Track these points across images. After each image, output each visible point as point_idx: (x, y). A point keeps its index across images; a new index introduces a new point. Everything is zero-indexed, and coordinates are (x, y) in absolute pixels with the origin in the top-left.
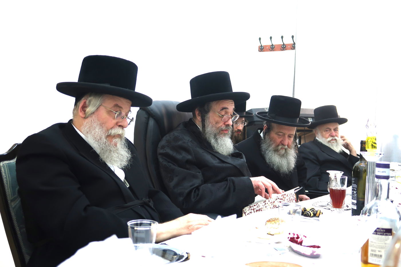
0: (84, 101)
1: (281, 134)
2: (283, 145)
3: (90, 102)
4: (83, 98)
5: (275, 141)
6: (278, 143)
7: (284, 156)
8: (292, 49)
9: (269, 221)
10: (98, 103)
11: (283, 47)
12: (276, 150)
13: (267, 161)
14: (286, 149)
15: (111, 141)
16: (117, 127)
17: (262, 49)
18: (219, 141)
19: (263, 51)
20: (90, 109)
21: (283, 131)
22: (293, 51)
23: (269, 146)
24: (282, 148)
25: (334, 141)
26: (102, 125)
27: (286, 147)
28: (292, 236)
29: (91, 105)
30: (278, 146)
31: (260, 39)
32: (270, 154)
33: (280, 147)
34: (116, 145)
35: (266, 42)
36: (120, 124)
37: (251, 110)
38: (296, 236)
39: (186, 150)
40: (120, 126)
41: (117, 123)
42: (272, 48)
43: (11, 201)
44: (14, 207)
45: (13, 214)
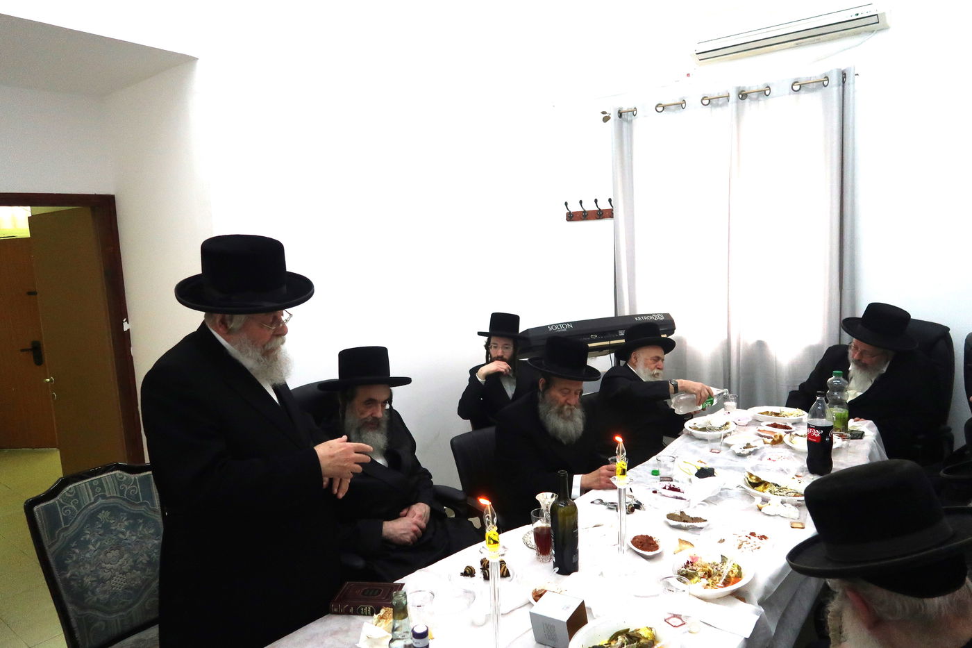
1: (567, 391)
8: (610, 217)
12: (560, 413)
17: (571, 217)
19: (573, 220)
21: (570, 387)
22: (611, 220)
31: (566, 204)
32: (552, 418)
33: (566, 407)
35: (575, 208)
37: (527, 331)
42: (584, 216)
43: (50, 547)
44: (54, 552)
45: (51, 560)
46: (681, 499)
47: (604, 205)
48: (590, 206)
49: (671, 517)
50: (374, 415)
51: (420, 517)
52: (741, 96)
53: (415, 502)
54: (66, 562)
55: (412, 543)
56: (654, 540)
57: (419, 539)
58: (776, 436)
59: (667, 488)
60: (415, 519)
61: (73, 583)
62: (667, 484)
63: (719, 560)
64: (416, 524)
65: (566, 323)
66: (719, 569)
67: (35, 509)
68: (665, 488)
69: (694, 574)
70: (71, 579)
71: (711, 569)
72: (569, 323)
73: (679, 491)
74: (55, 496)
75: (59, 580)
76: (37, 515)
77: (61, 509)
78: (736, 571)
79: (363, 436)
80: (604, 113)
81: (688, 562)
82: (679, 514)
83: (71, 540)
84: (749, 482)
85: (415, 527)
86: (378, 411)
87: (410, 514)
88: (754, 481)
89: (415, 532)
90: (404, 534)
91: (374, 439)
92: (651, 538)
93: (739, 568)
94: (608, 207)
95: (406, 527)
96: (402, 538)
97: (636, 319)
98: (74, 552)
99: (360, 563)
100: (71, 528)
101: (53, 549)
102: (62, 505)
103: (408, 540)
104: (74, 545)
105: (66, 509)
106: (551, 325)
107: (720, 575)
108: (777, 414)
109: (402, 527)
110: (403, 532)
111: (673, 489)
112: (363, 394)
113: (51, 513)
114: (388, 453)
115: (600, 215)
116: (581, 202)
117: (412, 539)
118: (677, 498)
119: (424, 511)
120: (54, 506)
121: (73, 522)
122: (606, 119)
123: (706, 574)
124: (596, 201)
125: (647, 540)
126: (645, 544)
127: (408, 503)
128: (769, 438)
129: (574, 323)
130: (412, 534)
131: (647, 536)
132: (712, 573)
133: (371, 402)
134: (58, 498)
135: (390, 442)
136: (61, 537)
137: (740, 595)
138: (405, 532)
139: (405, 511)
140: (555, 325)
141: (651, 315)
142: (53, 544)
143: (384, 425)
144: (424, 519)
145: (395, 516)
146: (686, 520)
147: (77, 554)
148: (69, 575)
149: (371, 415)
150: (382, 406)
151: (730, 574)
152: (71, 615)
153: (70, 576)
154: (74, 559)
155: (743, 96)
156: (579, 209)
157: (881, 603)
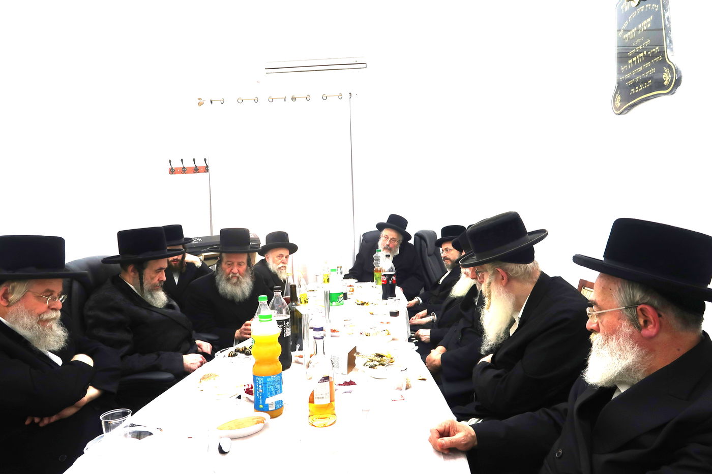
0: (5, 288)
1: (230, 263)
3: (13, 288)
4: (4, 285)
7: (238, 283)
8: (205, 172)
9: (203, 378)
10: (24, 290)
11: (196, 170)
12: (228, 280)
14: (238, 278)
15: (45, 326)
16: (51, 310)
17: (172, 171)
18: (155, 296)
19: (174, 174)
20: (13, 298)
21: (232, 260)
22: (207, 173)
24: (233, 277)
25: (284, 268)
26: (30, 312)
27: (238, 275)
28: (247, 387)
29: (15, 292)
31: (170, 161)
32: (223, 285)
33: (231, 275)
34: (51, 328)
35: (177, 164)
36: (53, 307)
38: (250, 387)
39: (119, 310)
40: (52, 309)
41: (49, 307)
42: (184, 171)
47: (200, 163)
48: (189, 164)
50: (160, 280)
65: (197, 238)
72: (199, 238)
80: (199, 99)
86: (163, 276)
94: (204, 164)
116: (182, 161)
122: (200, 104)
124: (194, 160)
129: (202, 238)
155: (294, 99)
156: (180, 165)
157: (512, 270)
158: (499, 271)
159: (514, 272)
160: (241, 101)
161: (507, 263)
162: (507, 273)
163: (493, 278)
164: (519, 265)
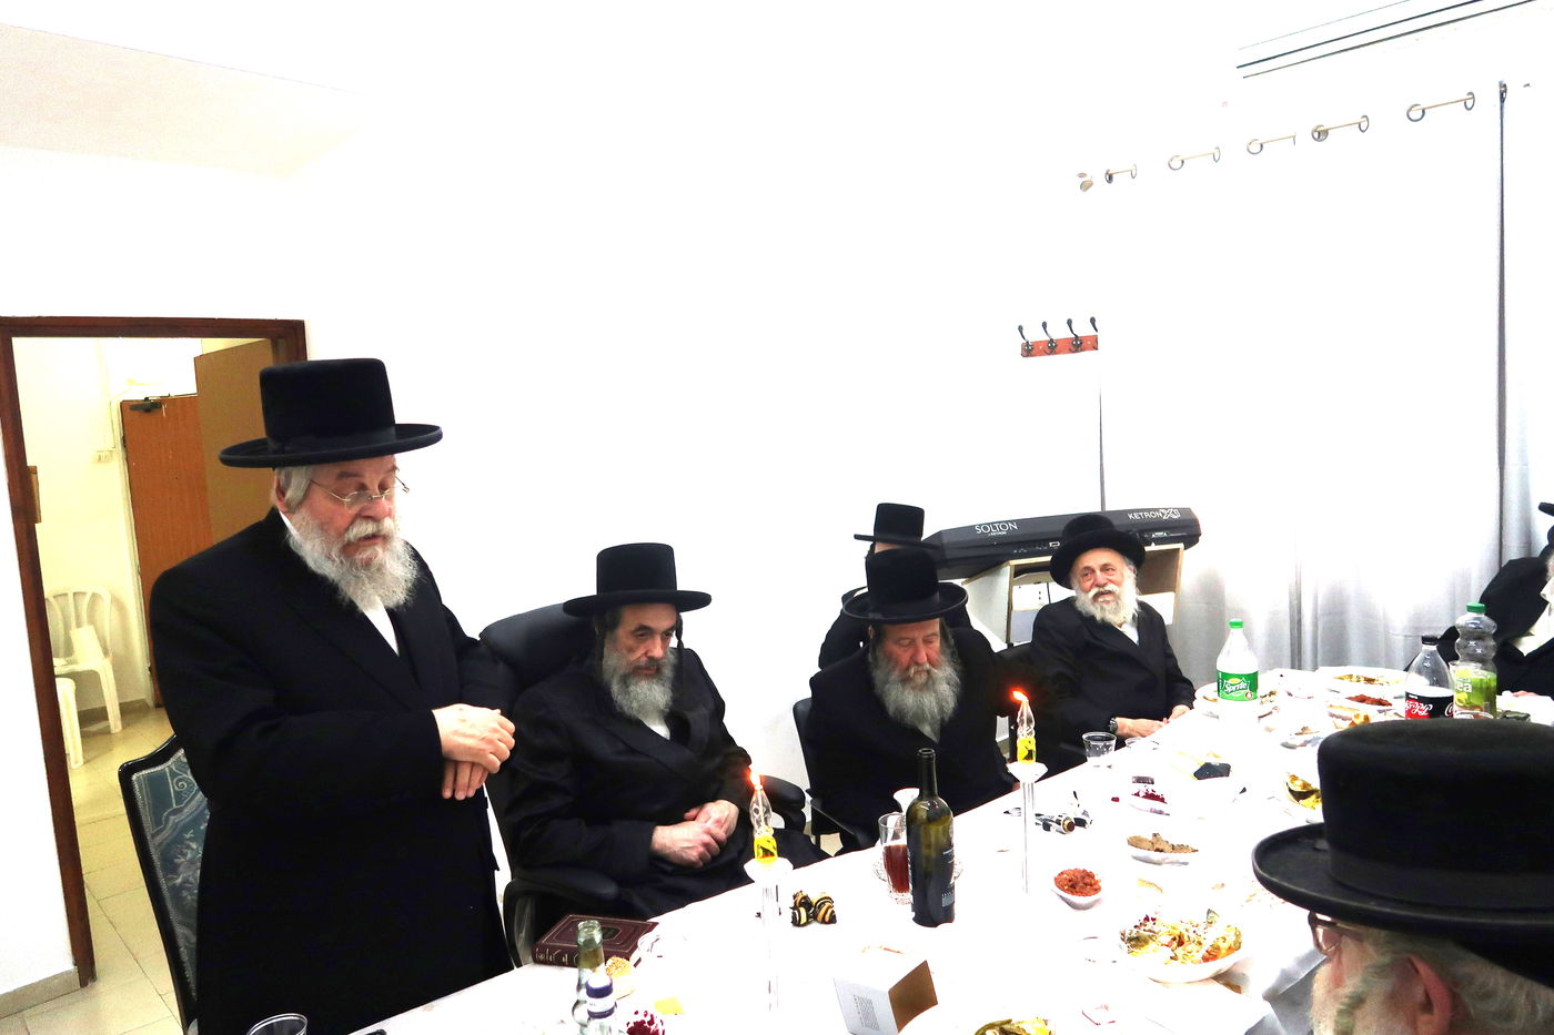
1: (907, 642)
2: (917, 664)
5: (897, 662)
6: (905, 665)
8: (1093, 349)
12: (906, 680)
13: (891, 709)
14: (928, 672)
17: (1029, 350)
19: (1032, 356)
21: (910, 635)
22: (1094, 353)
23: (888, 674)
24: (917, 672)
25: (1109, 597)
30: (908, 668)
31: (1020, 329)
33: (912, 671)
35: (1035, 335)
37: (938, 535)
42: (1052, 348)
43: (153, 836)
44: (160, 844)
45: (155, 857)
46: (1161, 813)
47: (1083, 330)
48: (1060, 332)
49: (1135, 842)
50: (650, 654)
51: (718, 821)
52: (1316, 135)
53: (714, 799)
54: (176, 860)
55: (701, 864)
56: (1096, 878)
57: (714, 858)
58: (1357, 716)
59: (1142, 794)
60: (710, 825)
61: (185, 893)
62: (1142, 788)
63: (1201, 918)
64: (709, 833)
65: (1007, 522)
66: (1199, 932)
67: (134, 777)
68: (1137, 794)
69: (1150, 937)
70: (181, 887)
71: (1184, 932)
72: (1012, 522)
73: (1162, 800)
74: (166, 759)
75: (164, 887)
76: (136, 786)
77: (172, 779)
78: (1231, 940)
79: (632, 688)
80: (1082, 175)
81: (1147, 919)
82: (1150, 838)
83: (186, 828)
84: (1290, 790)
85: (707, 839)
86: (655, 648)
87: (702, 816)
88: (1299, 789)
89: (706, 845)
90: (688, 848)
91: (648, 693)
92: (1091, 876)
93: (1238, 935)
94: (1091, 332)
95: (691, 837)
96: (684, 855)
97: (1131, 516)
98: (189, 847)
99: (609, 890)
100: (186, 810)
101: (158, 839)
102: (173, 775)
103: (693, 859)
104: (188, 836)
105: (180, 780)
106: (980, 525)
107: (1200, 943)
108: (1370, 681)
109: (686, 837)
110: (686, 845)
111: (1151, 796)
112: (631, 619)
113: (157, 785)
114: (673, 718)
115: (1078, 345)
116: (1044, 325)
117: (701, 856)
118: (1156, 812)
119: (726, 813)
120: (162, 775)
121: (190, 801)
122: (1085, 186)
123: (1174, 939)
124: (1069, 322)
125: (1083, 878)
126: (1078, 884)
127: (701, 799)
128: (1344, 719)
129: (1019, 522)
130: (701, 849)
131: (1084, 871)
132: (1186, 938)
133: (644, 632)
134: (169, 763)
135: (675, 700)
136: (171, 822)
137: (1229, 980)
138: (690, 845)
139: (693, 812)
140: (989, 524)
141: (1157, 510)
142: (158, 833)
143: (668, 672)
144: (726, 826)
145: (675, 817)
146: (1160, 847)
147: (193, 849)
148: (179, 881)
149: (646, 653)
150: (662, 639)
151: (1220, 944)
152: (181, 942)
153: (181, 884)
154: (189, 856)
155: (1321, 134)
156: (1041, 337)
157: (1488, 995)
158: (1417, 971)
159: (1493, 1006)
160: (1177, 164)
161: (1473, 956)
162: (1455, 998)
163: (1382, 987)
164: (1529, 985)
